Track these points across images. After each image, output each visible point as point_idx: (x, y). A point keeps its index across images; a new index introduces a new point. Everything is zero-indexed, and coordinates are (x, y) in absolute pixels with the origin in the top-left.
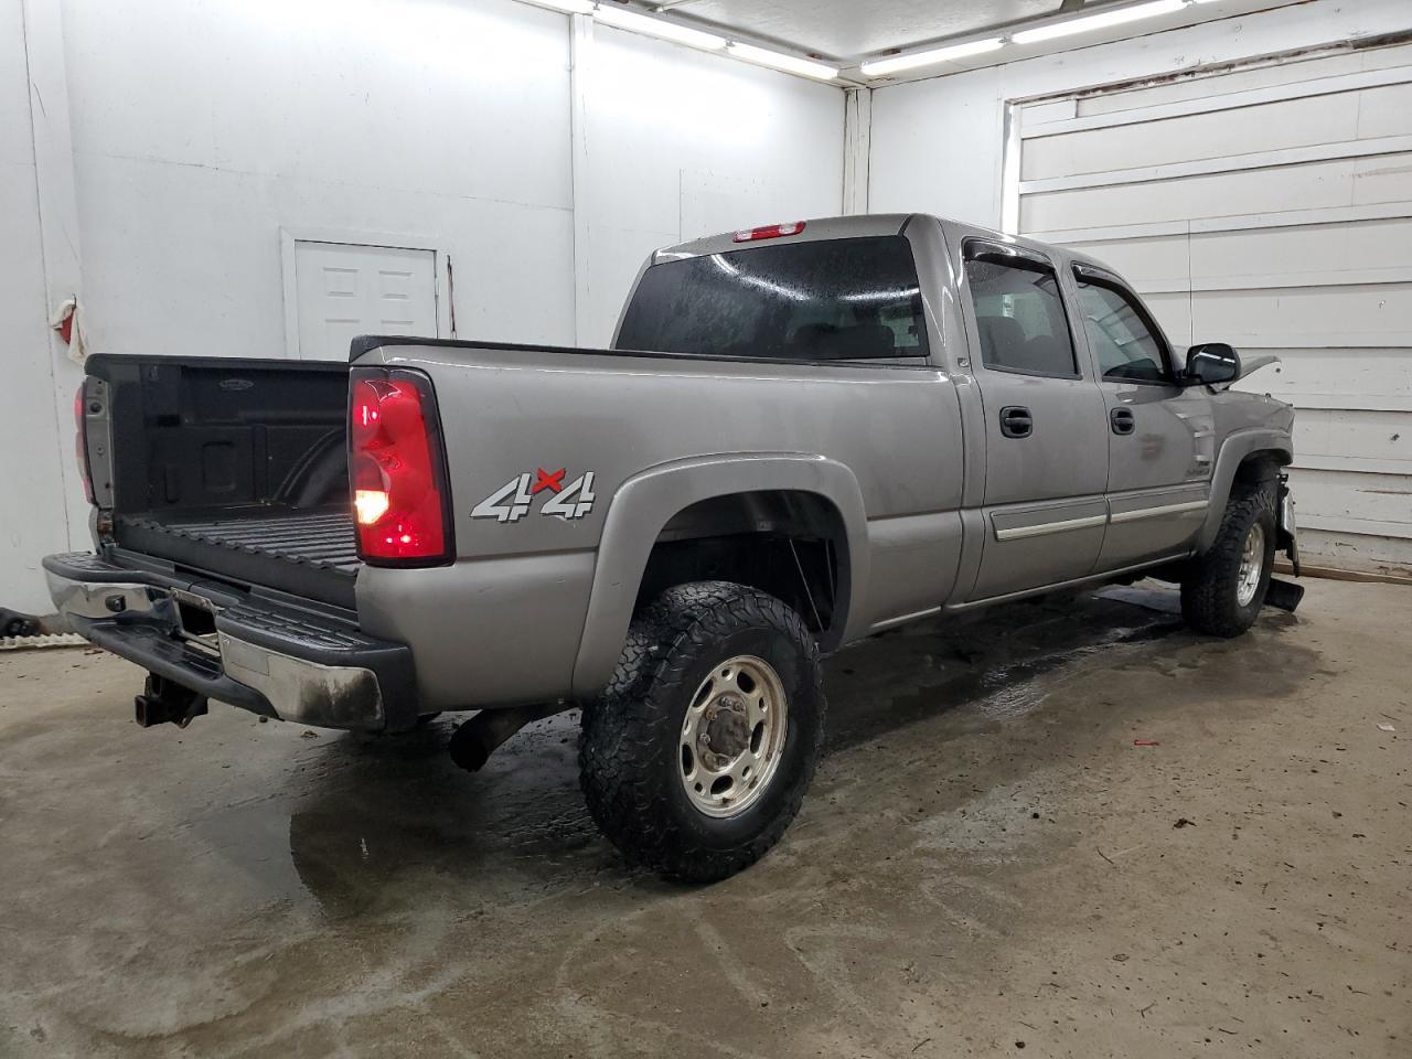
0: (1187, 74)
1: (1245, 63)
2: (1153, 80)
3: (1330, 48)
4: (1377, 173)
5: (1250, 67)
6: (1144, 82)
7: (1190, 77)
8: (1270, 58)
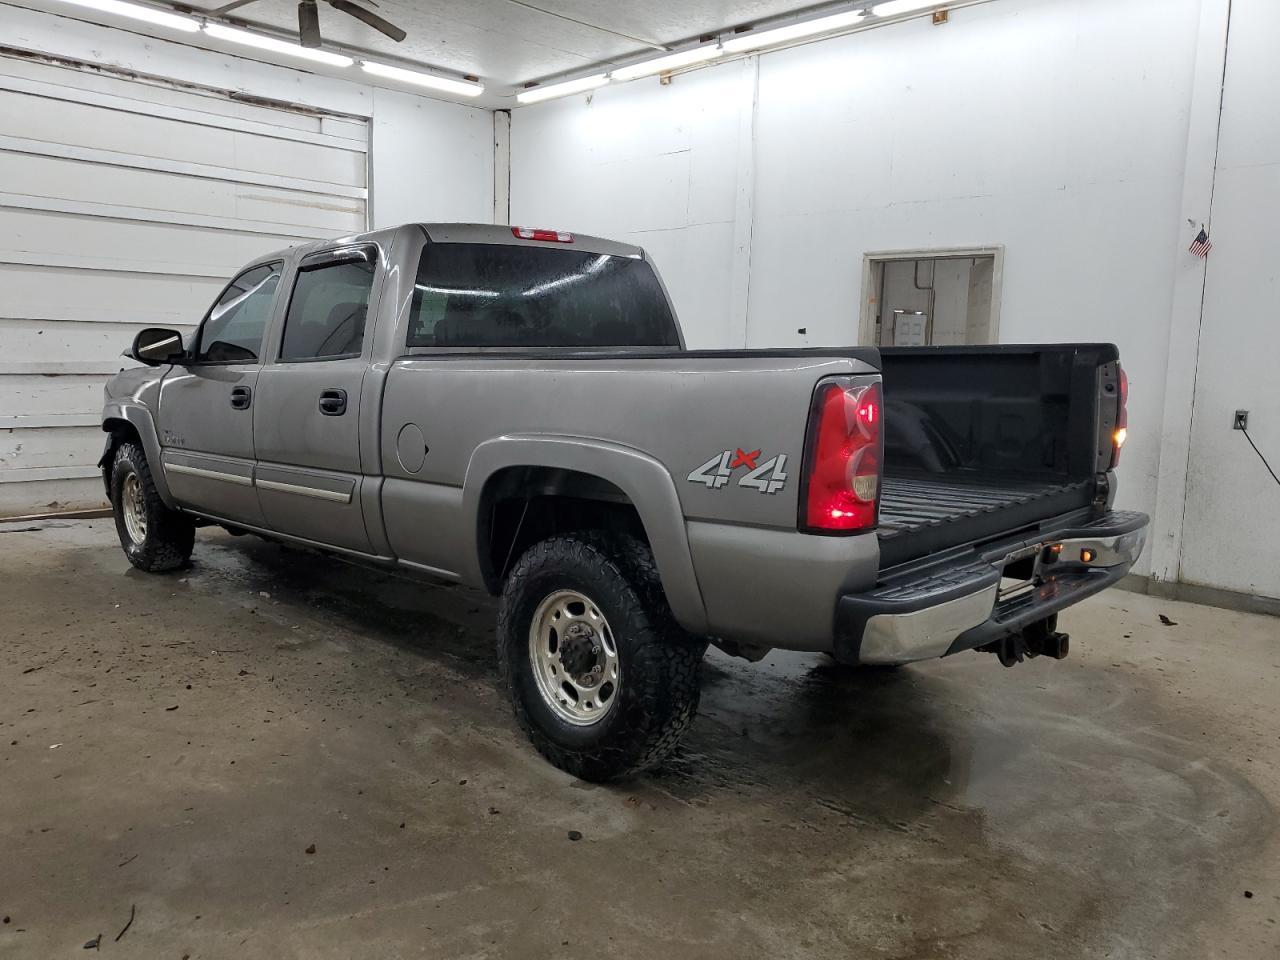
0: (93, 67)
1: (146, 78)
2: (57, 59)
3: (213, 91)
4: (251, 197)
5: (151, 82)
6: (46, 57)
7: (95, 71)
8: (167, 82)
